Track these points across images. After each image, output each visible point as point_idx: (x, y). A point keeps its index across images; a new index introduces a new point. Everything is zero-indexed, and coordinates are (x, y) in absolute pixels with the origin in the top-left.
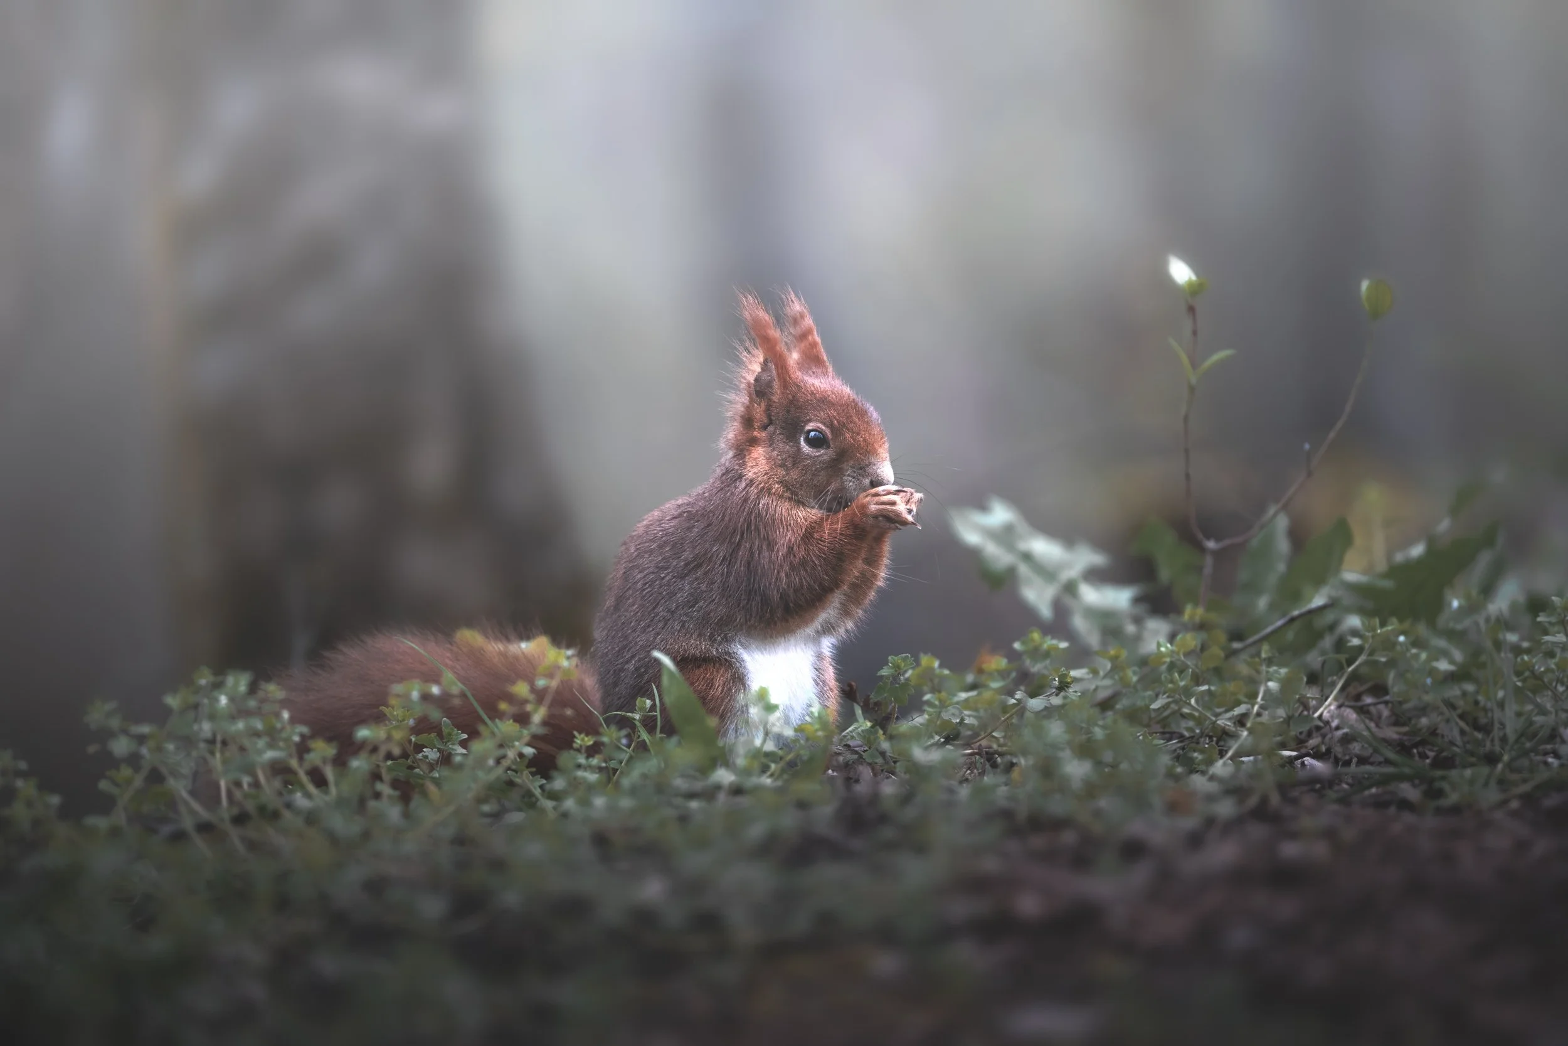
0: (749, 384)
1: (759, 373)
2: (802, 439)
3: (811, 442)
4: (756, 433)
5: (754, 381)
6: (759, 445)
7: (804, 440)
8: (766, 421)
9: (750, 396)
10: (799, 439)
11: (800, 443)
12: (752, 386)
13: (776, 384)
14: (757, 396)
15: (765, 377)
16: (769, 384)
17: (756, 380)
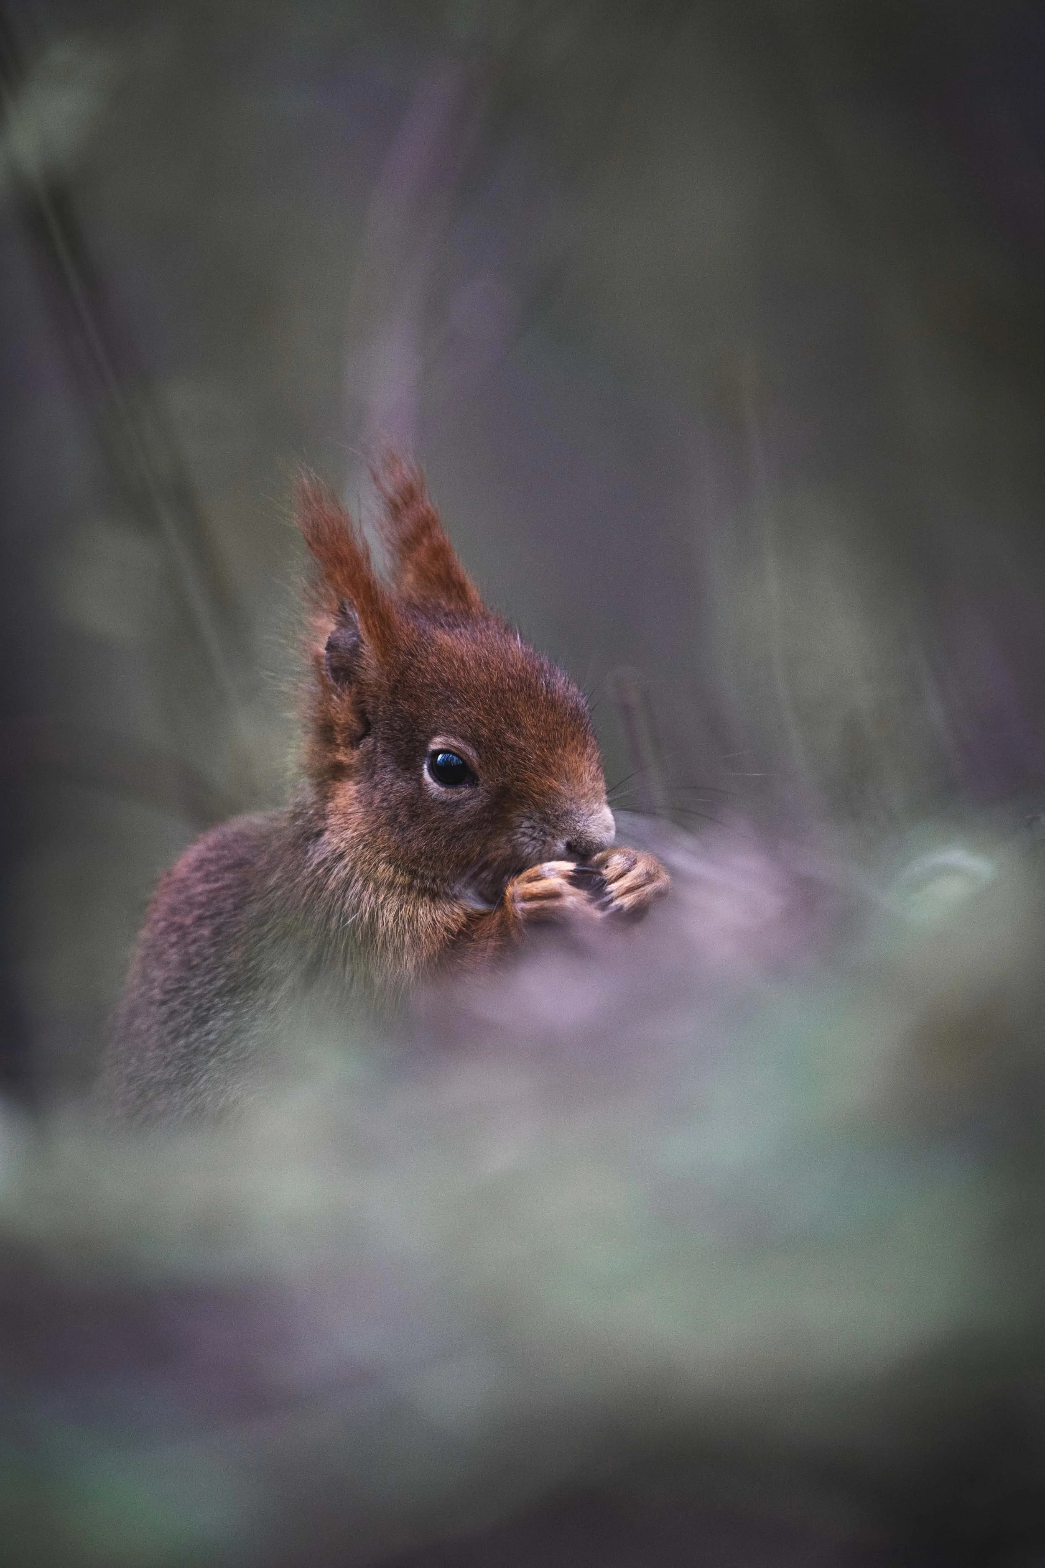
0: (317, 658)
1: (332, 633)
2: (425, 766)
3: (443, 774)
4: (341, 757)
5: (326, 649)
6: (349, 777)
7: (429, 771)
8: (357, 726)
9: (322, 680)
10: (421, 766)
11: (421, 775)
12: (323, 661)
13: (368, 649)
14: (336, 680)
15: (346, 639)
16: (355, 651)
17: (330, 647)
